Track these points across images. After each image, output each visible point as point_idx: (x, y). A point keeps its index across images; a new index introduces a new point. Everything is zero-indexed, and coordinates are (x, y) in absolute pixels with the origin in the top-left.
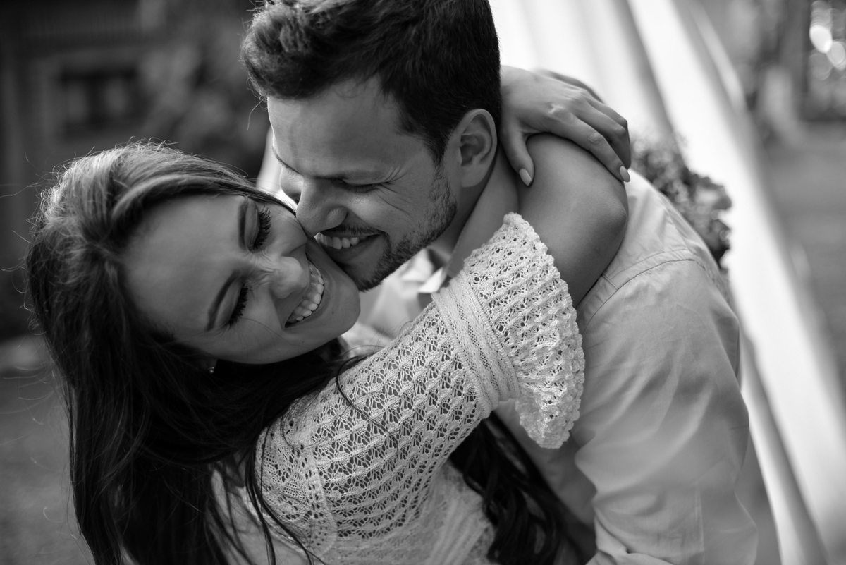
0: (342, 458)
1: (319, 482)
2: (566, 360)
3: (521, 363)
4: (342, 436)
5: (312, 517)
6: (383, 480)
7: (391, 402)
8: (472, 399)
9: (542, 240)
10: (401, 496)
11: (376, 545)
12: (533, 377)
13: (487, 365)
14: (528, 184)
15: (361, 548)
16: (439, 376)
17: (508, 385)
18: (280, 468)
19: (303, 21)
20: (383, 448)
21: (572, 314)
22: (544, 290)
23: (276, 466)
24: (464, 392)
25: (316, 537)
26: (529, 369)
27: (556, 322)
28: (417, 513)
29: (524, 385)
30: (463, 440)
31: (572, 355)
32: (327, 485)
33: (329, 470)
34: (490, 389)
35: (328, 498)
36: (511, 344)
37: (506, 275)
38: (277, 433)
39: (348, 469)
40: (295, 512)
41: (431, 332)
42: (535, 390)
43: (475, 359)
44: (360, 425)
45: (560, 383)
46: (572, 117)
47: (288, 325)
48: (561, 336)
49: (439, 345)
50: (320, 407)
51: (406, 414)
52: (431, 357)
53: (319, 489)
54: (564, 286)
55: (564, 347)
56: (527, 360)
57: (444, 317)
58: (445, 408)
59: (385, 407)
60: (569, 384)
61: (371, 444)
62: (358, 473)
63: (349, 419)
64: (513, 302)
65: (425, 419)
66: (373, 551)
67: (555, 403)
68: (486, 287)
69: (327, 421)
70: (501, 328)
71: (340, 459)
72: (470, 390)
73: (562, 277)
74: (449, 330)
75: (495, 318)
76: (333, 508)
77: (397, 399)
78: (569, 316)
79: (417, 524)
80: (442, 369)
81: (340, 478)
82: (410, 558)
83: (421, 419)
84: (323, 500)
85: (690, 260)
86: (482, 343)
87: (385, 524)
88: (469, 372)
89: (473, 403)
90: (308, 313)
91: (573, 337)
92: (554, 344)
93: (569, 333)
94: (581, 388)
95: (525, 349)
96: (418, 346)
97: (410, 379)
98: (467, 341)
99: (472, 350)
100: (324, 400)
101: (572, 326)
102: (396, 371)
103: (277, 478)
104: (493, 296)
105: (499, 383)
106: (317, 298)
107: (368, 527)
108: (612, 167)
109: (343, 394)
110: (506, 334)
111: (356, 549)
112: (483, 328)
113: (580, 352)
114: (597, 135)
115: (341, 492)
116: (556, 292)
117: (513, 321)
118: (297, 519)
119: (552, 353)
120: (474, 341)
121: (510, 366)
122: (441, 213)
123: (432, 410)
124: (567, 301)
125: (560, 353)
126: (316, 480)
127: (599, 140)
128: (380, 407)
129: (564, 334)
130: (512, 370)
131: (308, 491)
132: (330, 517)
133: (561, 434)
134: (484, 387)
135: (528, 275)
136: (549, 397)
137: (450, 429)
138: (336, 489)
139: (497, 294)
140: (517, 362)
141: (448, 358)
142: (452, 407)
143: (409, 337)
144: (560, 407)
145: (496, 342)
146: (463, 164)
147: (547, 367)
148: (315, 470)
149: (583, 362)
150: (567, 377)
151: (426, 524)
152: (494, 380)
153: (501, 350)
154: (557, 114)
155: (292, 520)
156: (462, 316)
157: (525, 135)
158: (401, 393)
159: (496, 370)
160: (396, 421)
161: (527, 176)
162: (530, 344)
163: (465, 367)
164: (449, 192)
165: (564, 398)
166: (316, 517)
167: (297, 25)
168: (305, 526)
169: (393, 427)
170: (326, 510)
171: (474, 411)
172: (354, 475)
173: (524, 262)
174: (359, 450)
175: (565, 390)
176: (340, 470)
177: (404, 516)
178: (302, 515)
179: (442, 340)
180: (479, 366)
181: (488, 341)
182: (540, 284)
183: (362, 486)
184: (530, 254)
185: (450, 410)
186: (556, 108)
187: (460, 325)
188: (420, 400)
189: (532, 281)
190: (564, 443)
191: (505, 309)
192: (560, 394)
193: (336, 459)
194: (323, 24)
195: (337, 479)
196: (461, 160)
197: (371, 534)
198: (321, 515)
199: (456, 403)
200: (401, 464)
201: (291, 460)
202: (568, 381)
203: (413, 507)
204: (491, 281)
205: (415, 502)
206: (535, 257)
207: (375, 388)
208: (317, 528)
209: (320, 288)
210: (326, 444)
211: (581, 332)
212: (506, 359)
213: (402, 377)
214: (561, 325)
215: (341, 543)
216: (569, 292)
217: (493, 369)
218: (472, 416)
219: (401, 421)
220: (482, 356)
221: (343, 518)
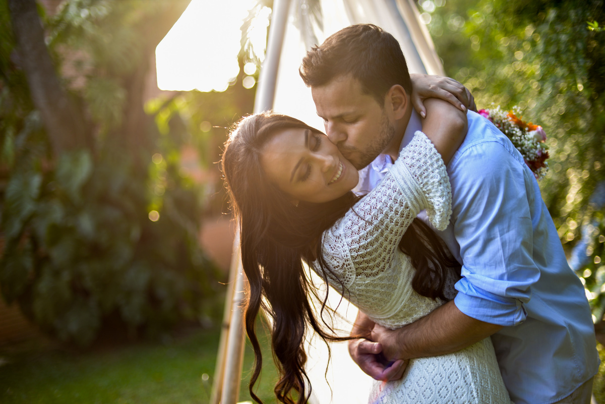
0: (356, 237)
1: (347, 249)
2: (444, 186)
3: (425, 190)
4: (356, 228)
5: (345, 266)
6: (373, 256)
7: (374, 212)
8: (407, 208)
9: (429, 138)
10: (382, 256)
11: (373, 281)
12: (431, 195)
13: (412, 192)
14: (424, 117)
15: (366, 282)
16: (393, 199)
17: (422, 201)
18: (331, 246)
19: (320, 54)
20: (373, 232)
21: (444, 167)
22: (431, 158)
23: (330, 245)
24: (404, 205)
25: (347, 277)
26: (429, 191)
27: (437, 171)
28: (390, 266)
29: (429, 200)
30: (407, 228)
31: (446, 185)
32: (351, 249)
33: (351, 243)
34: (415, 203)
35: (351, 256)
36: (421, 182)
37: (415, 154)
38: (330, 232)
39: (359, 242)
40: (338, 264)
41: (388, 182)
42: (432, 200)
43: (407, 190)
44: (362, 222)
45: (442, 196)
46: (439, 89)
47: (329, 184)
48: (440, 176)
49: (392, 187)
50: (346, 219)
51: (380, 217)
52: (389, 192)
53: (348, 252)
54: (439, 156)
55: (442, 181)
56: (428, 188)
57: (393, 175)
58: (396, 212)
59: (372, 214)
60: (446, 197)
61: (368, 230)
62: (363, 243)
63: (358, 221)
64: (419, 165)
65: (389, 218)
66: (372, 284)
67: (441, 205)
68: (408, 161)
69: (349, 223)
70: (416, 176)
71: (355, 238)
72: (407, 203)
73: (438, 152)
74: (395, 180)
75: (413, 172)
76: (354, 261)
77: (377, 210)
78: (443, 168)
79: (390, 271)
80: (394, 196)
81: (356, 246)
82: (388, 288)
83: (388, 218)
84: (349, 257)
85: (496, 142)
86: (409, 183)
87: (376, 270)
88: (405, 196)
89: (408, 209)
90: (335, 179)
91: (445, 177)
92: (437, 180)
93: (444, 175)
94: (451, 199)
95: (426, 183)
96: (384, 188)
97: (381, 202)
98: (402, 183)
99: (405, 186)
100: (347, 216)
101: (445, 172)
102: (375, 199)
103: (330, 249)
104: (411, 163)
105: (418, 200)
106: (340, 172)
107: (368, 271)
108: (457, 106)
109: (355, 212)
110: (418, 178)
111: (364, 283)
112: (408, 177)
113: (449, 184)
114: (449, 94)
115: (357, 252)
116: (436, 158)
117: (420, 172)
118: (339, 268)
119: (437, 184)
120: (405, 183)
121: (422, 192)
122: (385, 130)
123: (392, 214)
124: (441, 162)
125: (441, 184)
126: (347, 248)
127: (450, 96)
128: (370, 214)
129: (442, 176)
130: (423, 193)
131: (343, 253)
132: (352, 265)
133: (446, 222)
134: (412, 202)
135: (424, 153)
136: (438, 203)
137: (400, 222)
138: (354, 251)
139: (412, 162)
140: (424, 190)
141: (395, 191)
142: (400, 212)
143: (380, 186)
144: (443, 207)
145: (414, 182)
146: (394, 110)
147: (436, 190)
148: (345, 243)
149: (450, 188)
150: (445, 194)
151: (394, 271)
152: (415, 198)
153: (417, 185)
154: (432, 88)
155: (336, 269)
156: (400, 174)
157: (422, 99)
158: (378, 208)
159: (416, 194)
160: (377, 219)
161: (423, 114)
162: (428, 181)
163: (403, 194)
164: (388, 121)
165: (444, 203)
166: (347, 266)
167: (318, 56)
168: (341, 271)
169: (376, 222)
170: (351, 262)
171: (409, 213)
172: (361, 244)
173: (422, 149)
174: (363, 233)
175: (444, 199)
176: (356, 243)
177: (384, 266)
178: (341, 265)
179: (393, 184)
180: (409, 193)
181: (411, 182)
182: (429, 156)
183: (365, 249)
184: (423, 144)
185: (399, 213)
186: (432, 86)
187: (399, 177)
188: (385, 210)
189: (425, 155)
190: (448, 226)
191: (416, 168)
192: (442, 201)
193: (353, 238)
194: (328, 54)
195: (355, 246)
196: (393, 108)
197: (370, 275)
198: (349, 265)
199: (401, 210)
200: (381, 239)
201: (336, 241)
202: (445, 196)
203: (388, 262)
204: (410, 158)
205: (389, 260)
206: (426, 146)
207: (368, 207)
208: (347, 272)
209: (341, 169)
210: (349, 232)
211: (448, 175)
212: (419, 188)
213: (378, 201)
214: (440, 172)
215: (357, 279)
216: (442, 158)
217: (415, 194)
218: (409, 216)
219: (379, 219)
220: (409, 189)
221: (358, 266)
